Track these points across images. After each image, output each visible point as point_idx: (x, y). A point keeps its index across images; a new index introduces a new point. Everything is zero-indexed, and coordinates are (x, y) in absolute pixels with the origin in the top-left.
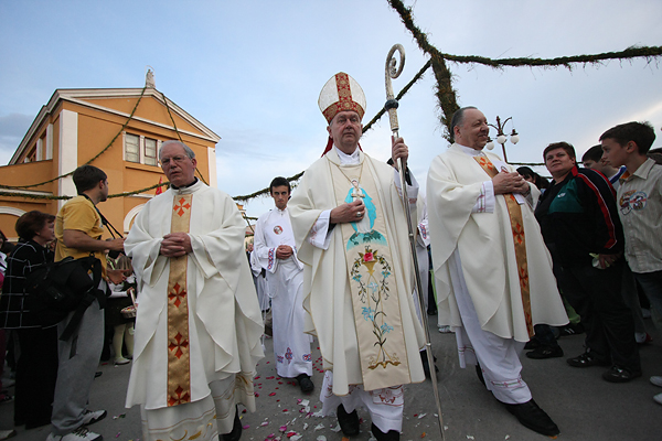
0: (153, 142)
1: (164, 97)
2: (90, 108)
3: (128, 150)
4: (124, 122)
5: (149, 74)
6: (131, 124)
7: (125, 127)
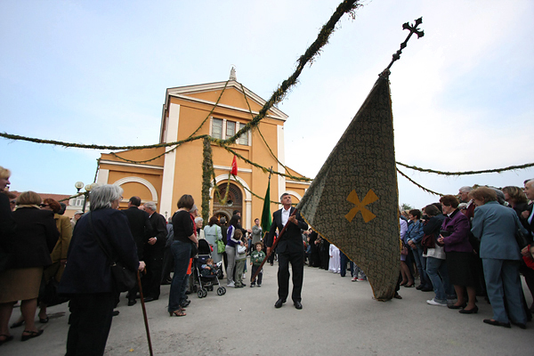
0: (233, 124)
1: (242, 87)
2: (189, 101)
4: (210, 109)
5: (233, 71)
6: (216, 111)
7: (212, 113)
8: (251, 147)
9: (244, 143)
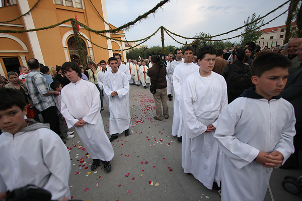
8: (85, 10)
9: (79, 6)
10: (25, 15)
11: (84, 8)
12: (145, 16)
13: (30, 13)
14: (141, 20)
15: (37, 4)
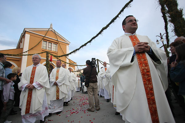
0: (51, 44)
1: (55, 31)
2: (33, 33)
3: (44, 46)
4: (43, 38)
5: (51, 25)
6: (45, 38)
7: (43, 39)
8: (57, 52)
9: (55, 50)
10: (24, 52)
11: (57, 51)
12: (85, 45)
13: (27, 52)
14: (83, 47)
15: (33, 48)
